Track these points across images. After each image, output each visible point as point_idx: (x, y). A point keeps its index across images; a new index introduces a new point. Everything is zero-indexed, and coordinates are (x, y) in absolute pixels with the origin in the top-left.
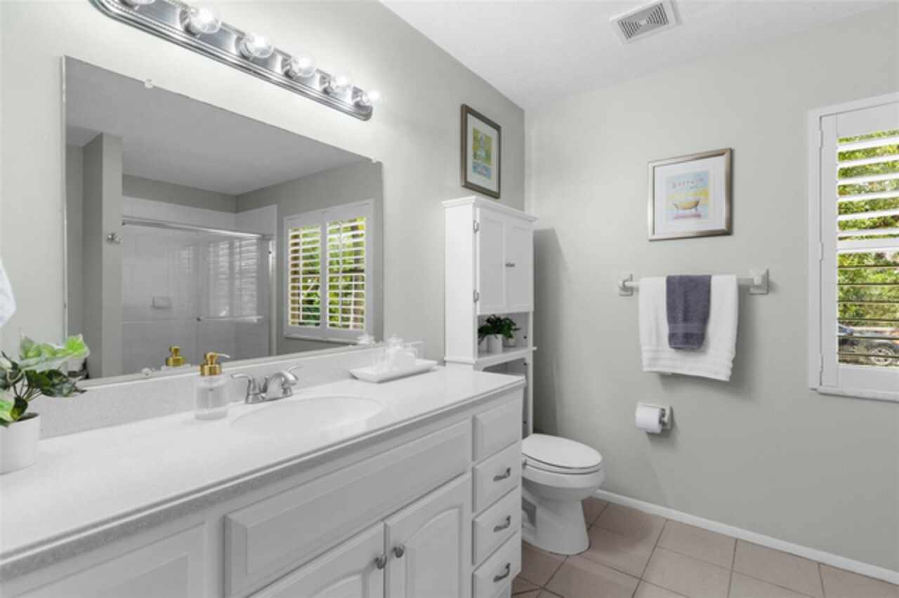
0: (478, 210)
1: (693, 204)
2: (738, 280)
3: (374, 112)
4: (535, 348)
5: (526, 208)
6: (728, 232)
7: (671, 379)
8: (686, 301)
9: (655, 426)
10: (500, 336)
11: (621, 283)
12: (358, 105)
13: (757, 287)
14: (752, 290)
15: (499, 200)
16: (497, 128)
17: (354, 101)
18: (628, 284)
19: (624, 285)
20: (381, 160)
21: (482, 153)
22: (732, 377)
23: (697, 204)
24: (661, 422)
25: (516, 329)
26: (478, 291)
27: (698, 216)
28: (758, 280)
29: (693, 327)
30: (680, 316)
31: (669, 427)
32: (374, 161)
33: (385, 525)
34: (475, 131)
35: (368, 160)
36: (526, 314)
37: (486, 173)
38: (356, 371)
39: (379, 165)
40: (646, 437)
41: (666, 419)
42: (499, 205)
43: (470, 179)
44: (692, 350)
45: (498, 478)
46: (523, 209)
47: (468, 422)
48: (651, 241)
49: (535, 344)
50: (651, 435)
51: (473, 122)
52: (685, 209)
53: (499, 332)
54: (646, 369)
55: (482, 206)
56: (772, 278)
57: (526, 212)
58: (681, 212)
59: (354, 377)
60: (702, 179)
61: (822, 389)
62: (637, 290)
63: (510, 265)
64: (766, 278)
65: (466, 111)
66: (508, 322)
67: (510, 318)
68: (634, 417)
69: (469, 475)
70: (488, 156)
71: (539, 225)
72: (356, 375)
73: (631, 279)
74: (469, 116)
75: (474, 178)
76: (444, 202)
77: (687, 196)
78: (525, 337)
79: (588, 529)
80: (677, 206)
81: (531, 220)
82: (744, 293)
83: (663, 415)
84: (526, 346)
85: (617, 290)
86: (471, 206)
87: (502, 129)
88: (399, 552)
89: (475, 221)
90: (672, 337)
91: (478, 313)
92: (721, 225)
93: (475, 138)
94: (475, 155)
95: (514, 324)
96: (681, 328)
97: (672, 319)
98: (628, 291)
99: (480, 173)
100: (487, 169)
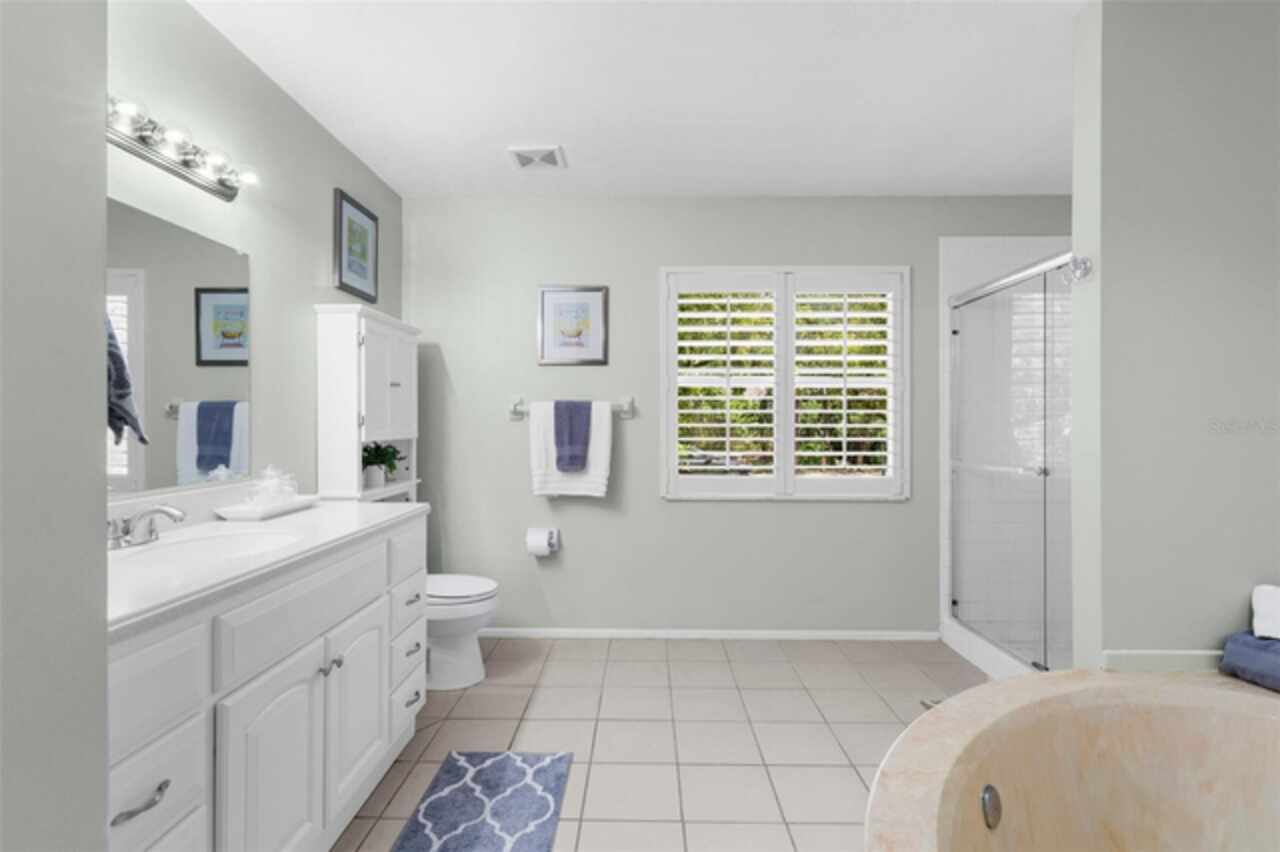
0: (363, 321)
1: (575, 333)
2: (613, 406)
3: (240, 193)
4: (419, 481)
5: (404, 314)
6: (604, 362)
7: (558, 501)
8: (571, 427)
9: (545, 550)
10: (383, 467)
11: (512, 407)
12: (222, 182)
13: (625, 412)
14: (623, 416)
15: (375, 305)
16: (374, 218)
17: (218, 177)
18: (519, 408)
19: (515, 409)
20: (248, 252)
21: (357, 248)
22: (607, 493)
23: (579, 334)
24: (550, 545)
25: (401, 459)
26: (363, 413)
27: (579, 344)
28: (626, 407)
29: (577, 450)
30: (566, 438)
31: (556, 548)
32: (240, 253)
33: (326, 639)
34: (351, 222)
35: (233, 251)
36: (409, 442)
37: (361, 272)
38: (221, 512)
39: (245, 257)
40: (535, 562)
41: (554, 541)
42: (378, 312)
43: (344, 280)
44: (576, 470)
45: (410, 602)
46: (400, 317)
47: (384, 545)
48: (541, 365)
49: (418, 477)
50: (541, 559)
51: (348, 211)
52: (570, 337)
53: (383, 462)
54: (537, 493)
55: (367, 316)
56: (637, 404)
57: (404, 321)
58: (568, 340)
59: (220, 518)
60: (583, 309)
61: (669, 497)
62: (528, 414)
63: (394, 385)
64: (632, 404)
65: (341, 196)
66: (391, 450)
67: (393, 445)
68: (525, 543)
69: (385, 598)
70: (363, 255)
71: (421, 338)
72: (223, 515)
73: (521, 403)
74: (346, 205)
75: (351, 279)
76: (317, 307)
77: (571, 326)
78: (407, 469)
79: (485, 661)
80: (563, 333)
81: (414, 332)
82: (617, 417)
83: (551, 538)
84: (408, 478)
85: (508, 415)
86: (354, 317)
87: (380, 221)
88: (339, 663)
89: (359, 333)
90: (559, 460)
91: (363, 439)
92: (599, 356)
93: (351, 230)
94: (350, 250)
95: (398, 452)
96: (567, 451)
97: (559, 442)
98: (519, 415)
99: (356, 272)
100: (364, 269)
